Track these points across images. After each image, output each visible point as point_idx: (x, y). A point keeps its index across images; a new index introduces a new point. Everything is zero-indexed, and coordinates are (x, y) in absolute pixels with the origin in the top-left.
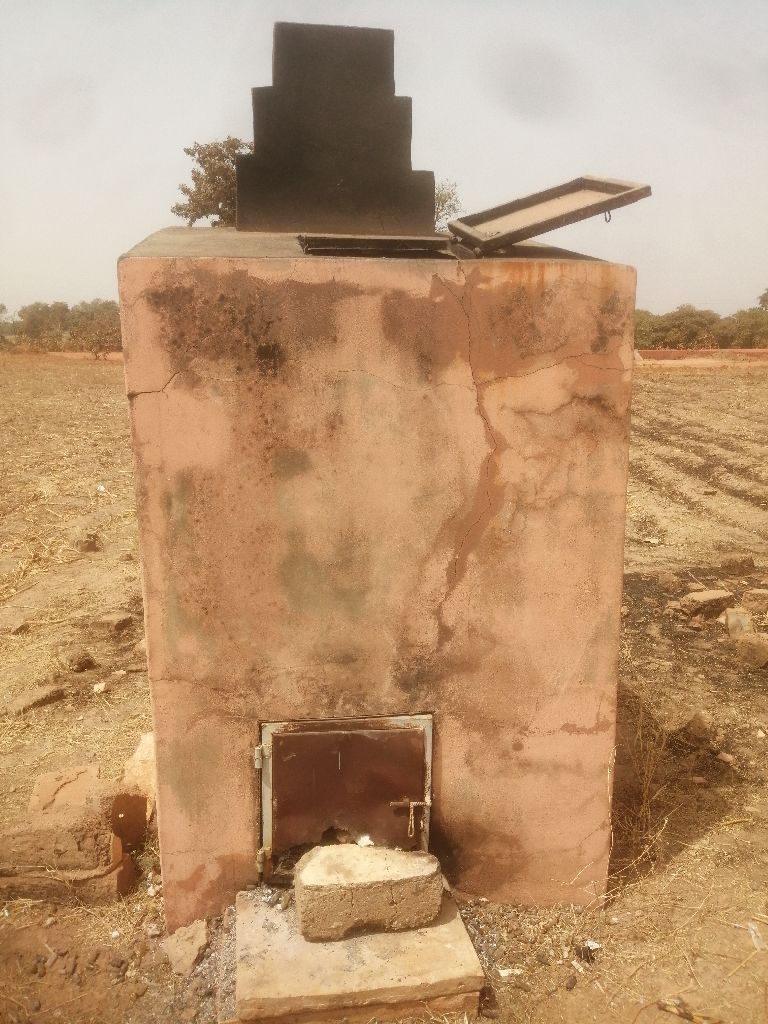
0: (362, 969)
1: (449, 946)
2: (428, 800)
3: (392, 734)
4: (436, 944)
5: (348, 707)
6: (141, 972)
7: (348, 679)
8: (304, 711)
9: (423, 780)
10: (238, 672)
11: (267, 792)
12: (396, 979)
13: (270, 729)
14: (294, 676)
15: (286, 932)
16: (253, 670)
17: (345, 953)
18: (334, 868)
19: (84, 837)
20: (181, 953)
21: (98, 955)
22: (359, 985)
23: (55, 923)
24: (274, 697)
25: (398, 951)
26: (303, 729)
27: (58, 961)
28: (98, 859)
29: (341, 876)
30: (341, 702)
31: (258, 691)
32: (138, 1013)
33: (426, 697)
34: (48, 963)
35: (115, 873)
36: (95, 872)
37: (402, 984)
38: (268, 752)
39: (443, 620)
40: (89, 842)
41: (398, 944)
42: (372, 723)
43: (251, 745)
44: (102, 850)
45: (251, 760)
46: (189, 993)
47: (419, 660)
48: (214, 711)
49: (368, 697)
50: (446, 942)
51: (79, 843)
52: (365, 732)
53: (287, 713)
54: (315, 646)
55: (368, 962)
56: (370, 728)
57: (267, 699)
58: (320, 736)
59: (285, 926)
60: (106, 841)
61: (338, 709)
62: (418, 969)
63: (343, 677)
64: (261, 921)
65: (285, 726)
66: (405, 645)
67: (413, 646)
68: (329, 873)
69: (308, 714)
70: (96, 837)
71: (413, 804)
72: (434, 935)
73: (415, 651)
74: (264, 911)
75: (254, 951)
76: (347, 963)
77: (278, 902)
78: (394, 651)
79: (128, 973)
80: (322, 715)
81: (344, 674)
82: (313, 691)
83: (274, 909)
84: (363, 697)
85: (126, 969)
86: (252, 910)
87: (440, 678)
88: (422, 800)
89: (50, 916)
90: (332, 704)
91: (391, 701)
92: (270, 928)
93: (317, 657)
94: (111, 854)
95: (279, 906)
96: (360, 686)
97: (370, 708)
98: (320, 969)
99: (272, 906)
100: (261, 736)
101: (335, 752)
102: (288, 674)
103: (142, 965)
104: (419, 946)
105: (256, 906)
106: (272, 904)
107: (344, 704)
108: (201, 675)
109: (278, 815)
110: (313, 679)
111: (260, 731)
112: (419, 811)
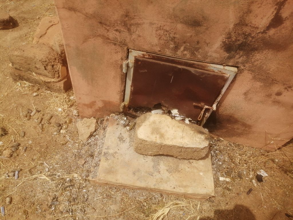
0: (158, 176)
1: (201, 174)
2: (214, 107)
3: (209, 74)
4: (196, 171)
5: (185, 52)
6: (67, 132)
7: (191, 36)
8: (157, 49)
9: (216, 98)
10: (116, 16)
11: (129, 83)
12: (172, 187)
13: (134, 54)
14: (154, 26)
15: (128, 144)
16: (127, 16)
17: (152, 164)
18: (156, 130)
19: (47, 65)
20: (83, 132)
21: (52, 117)
22: (155, 185)
23: (38, 95)
24: (139, 36)
25: (177, 170)
26: (154, 58)
27: (37, 114)
28: (54, 75)
29: (158, 136)
30: (182, 48)
31: (129, 30)
32: (62, 153)
33: (239, 58)
34: (32, 114)
35: (62, 82)
36: (53, 80)
37: (174, 190)
38: (131, 65)
39: (281, 11)
40: (49, 67)
41: (178, 166)
42: (198, 65)
43: (122, 59)
44: (56, 72)
45: (121, 67)
46: (83, 152)
47: (246, 36)
48: (99, 36)
49: (200, 50)
50: (201, 171)
51: (45, 67)
52: (192, 70)
53: (146, 47)
54: (174, 9)
55: (162, 172)
56: (196, 68)
57: (134, 36)
58: (164, 65)
59: (128, 140)
60: (58, 68)
61: (179, 53)
62: (184, 183)
63: (189, 35)
64: (118, 134)
65: (143, 55)
66: (241, 23)
67: (247, 25)
68: (152, 133)
69: (160, 51)
70: (53, 66)
71: (206, 107)
72: (196, 165)
73: (247, 30)
74: (120, 128)
75: (111, 151)
76: (152, 170)
77: (128, 125)
78: (231, 26)
79: (62, 131)
80: (168, 53)
81: (189, 32)
82: (165, 39)
83: (125, 129)
84: (197, 49)
85: (61, 129)
86: (115, 126)
87: (254, 49)
88: (211, 106)
89: (36, 92)
90: (176, 48)
91: (214, 55)
92: (121, 139)
93: (174, 17)
94: (60, 74)
95: (128, 128)
96: (198, 43)
97: (199, 56)
98: (139, 171)
99: (125, 127)
100: (128, 56)
101: (170, 75)
102: (151, 24)
103: (68, 129)
104: (187, 169)
105: (118, 124)
106: (125, 126)
107: (184, 50)
108: (90, 11)
109: (133, 93)
110: (167, 31)
111: (128, 53)
112: (207, 110)
